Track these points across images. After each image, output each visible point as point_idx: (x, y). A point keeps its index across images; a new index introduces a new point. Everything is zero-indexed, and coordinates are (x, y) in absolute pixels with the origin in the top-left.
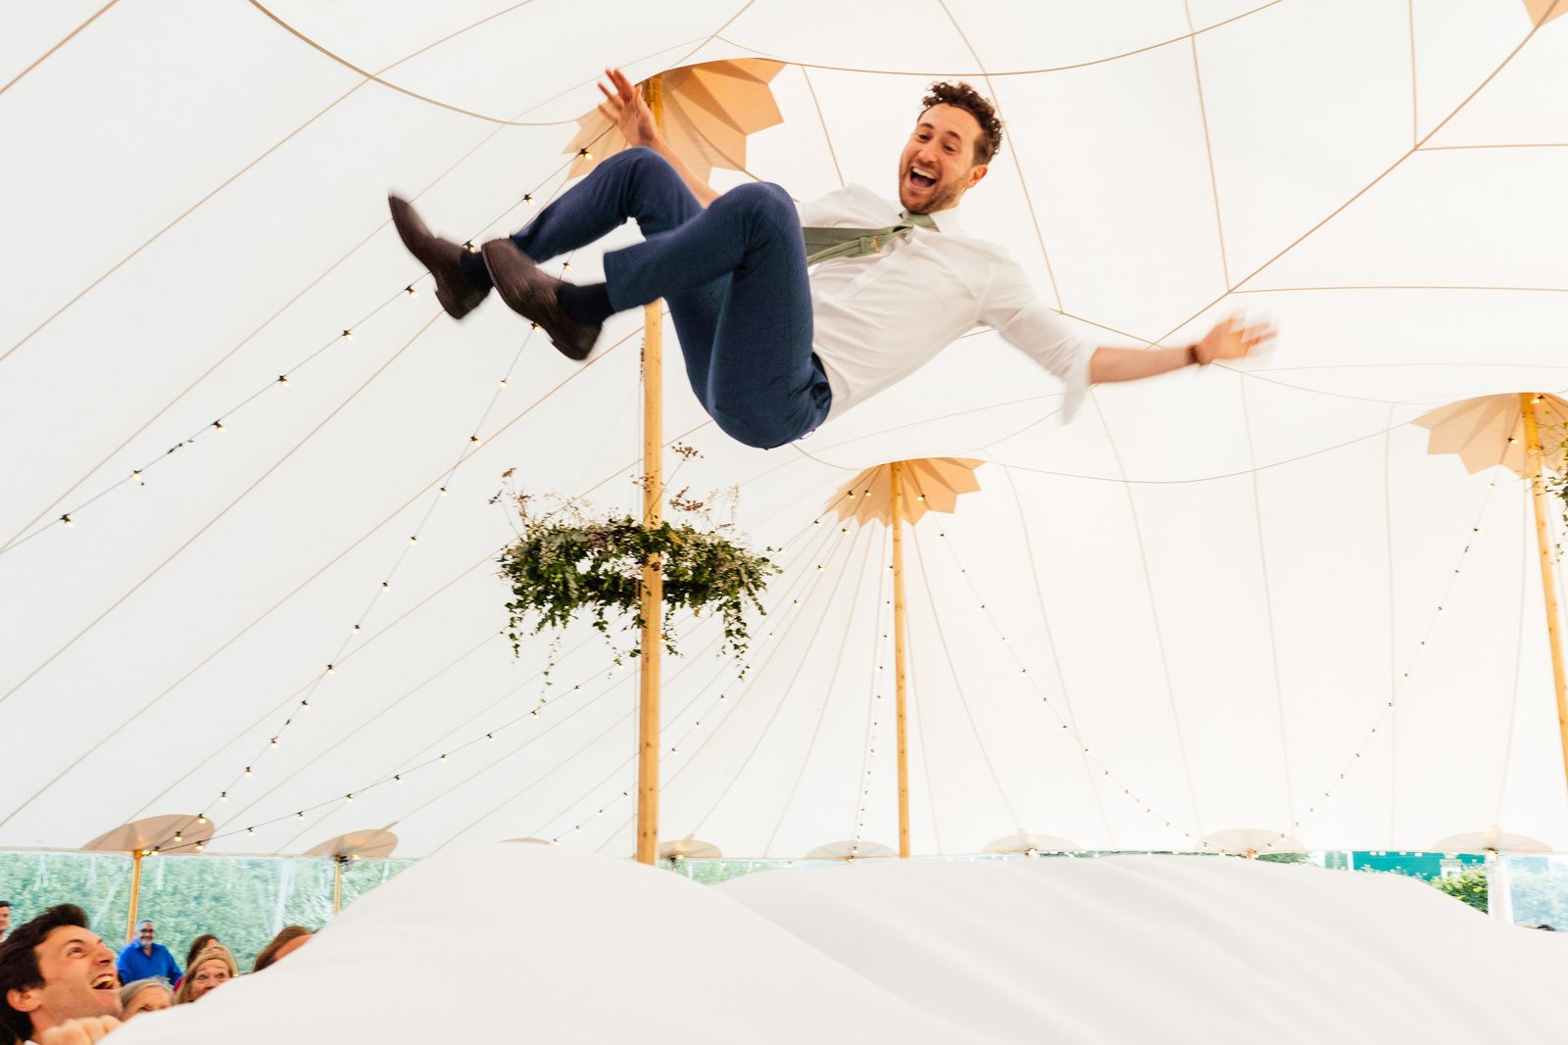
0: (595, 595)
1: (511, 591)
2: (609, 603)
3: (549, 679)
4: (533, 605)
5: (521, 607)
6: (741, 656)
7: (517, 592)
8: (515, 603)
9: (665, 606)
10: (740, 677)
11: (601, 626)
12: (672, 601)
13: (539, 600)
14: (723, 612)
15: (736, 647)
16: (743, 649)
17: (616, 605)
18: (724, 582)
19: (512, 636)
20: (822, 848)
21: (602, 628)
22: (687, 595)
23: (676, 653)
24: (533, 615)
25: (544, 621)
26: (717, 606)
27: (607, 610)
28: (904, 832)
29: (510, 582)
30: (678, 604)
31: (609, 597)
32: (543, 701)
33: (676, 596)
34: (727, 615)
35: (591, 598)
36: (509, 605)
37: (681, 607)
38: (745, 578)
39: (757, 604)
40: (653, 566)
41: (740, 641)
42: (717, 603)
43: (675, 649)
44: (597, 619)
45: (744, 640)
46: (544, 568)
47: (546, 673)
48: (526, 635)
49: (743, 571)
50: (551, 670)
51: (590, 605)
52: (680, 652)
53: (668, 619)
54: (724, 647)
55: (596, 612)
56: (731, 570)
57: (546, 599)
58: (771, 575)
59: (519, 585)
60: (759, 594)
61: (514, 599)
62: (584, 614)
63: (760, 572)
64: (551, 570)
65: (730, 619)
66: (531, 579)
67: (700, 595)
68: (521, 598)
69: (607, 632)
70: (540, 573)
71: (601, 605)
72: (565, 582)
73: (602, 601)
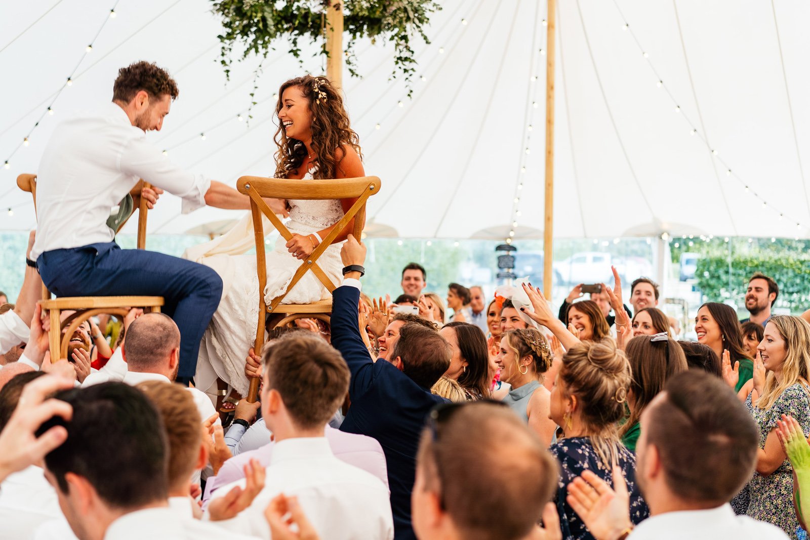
0: (290, 27)
1: (221, 25)
2: (301, 33)
3: (255, 99)
4: (239, 36)
5: (230, 39)
6: (410, 78)
7: (226, 25)
8: (224, 35)
9: (347, 36)
10: (409, 95)
11: (295, 53)
12: (353, 32)
13: (244, 32)
14: (394, 42)
15: (405, 71)
16: (411, 72)
17: (307, 34)
18: (394, 19)
19: (223, 62)
20: (484, 231)
21: (296, 55)
22: (365, 27)
23: (357, 75)
24: (240, 44)
25: (248, 50)
26: (390, 37)
27: (300, 39)
28: (548, 219)
29: (220, 18)
30: (358, 34)
31: (302, 29)
32: (251, 117)
33: (356, 27)
34: (397, 45)
35: (287, 29)
36: (220, 37)
37: (361, 36)
38: (411, 15)
39: (422, 35)
40: (335, 6)
41: (407, 65)
42: (389, 34)
43: (357, 72)
44: (292, 47)
45: (413, 65)
46: (248, 8)
47: (252, 95)
48: (235, 61)
49: (409, 9)
50: (256, 92)
51: (286, 35)
52: (360, 74)
53: (349, 47)
54: (394, 73)
55: (291, 41)
56: (399, 9)
57: (250, 31)
58: (433, 11)
59: (227, 20)
60: (424, 27)
61: (224, 31)
62: (281, 42)
63: (424, 9)
64: (253, 9)
65: (401, 47)
66: (237, 15)
67: (376, 27)
68: (230, 31)
69: (300, 58)
70: (244, 12)
71: (296, 35)
72: (264, 19)
73: (296, 32)
